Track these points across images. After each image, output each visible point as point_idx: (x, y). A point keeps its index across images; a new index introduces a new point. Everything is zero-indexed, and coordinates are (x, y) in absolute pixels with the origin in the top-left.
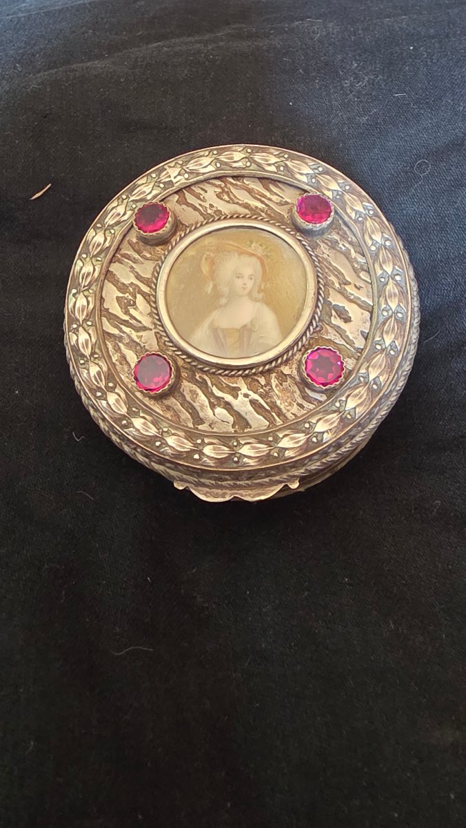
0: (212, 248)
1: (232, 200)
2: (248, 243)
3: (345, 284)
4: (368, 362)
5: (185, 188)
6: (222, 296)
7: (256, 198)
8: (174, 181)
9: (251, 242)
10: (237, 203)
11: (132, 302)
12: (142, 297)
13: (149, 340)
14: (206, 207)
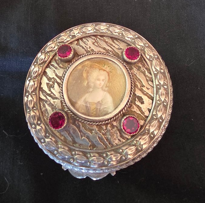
0: (88, 66)
1: (99, 46)
2: (103, 65)
3: (143, 87)
4: (150, 124)
5: (80, 39)
6: (91, 87)
7: (108, 45)
8: (76, 35)
9: (105, 65)
10: (101, 47)
11: (53, 86)
12: (57, 84)
13: (57, 103)
14: (88, 48)
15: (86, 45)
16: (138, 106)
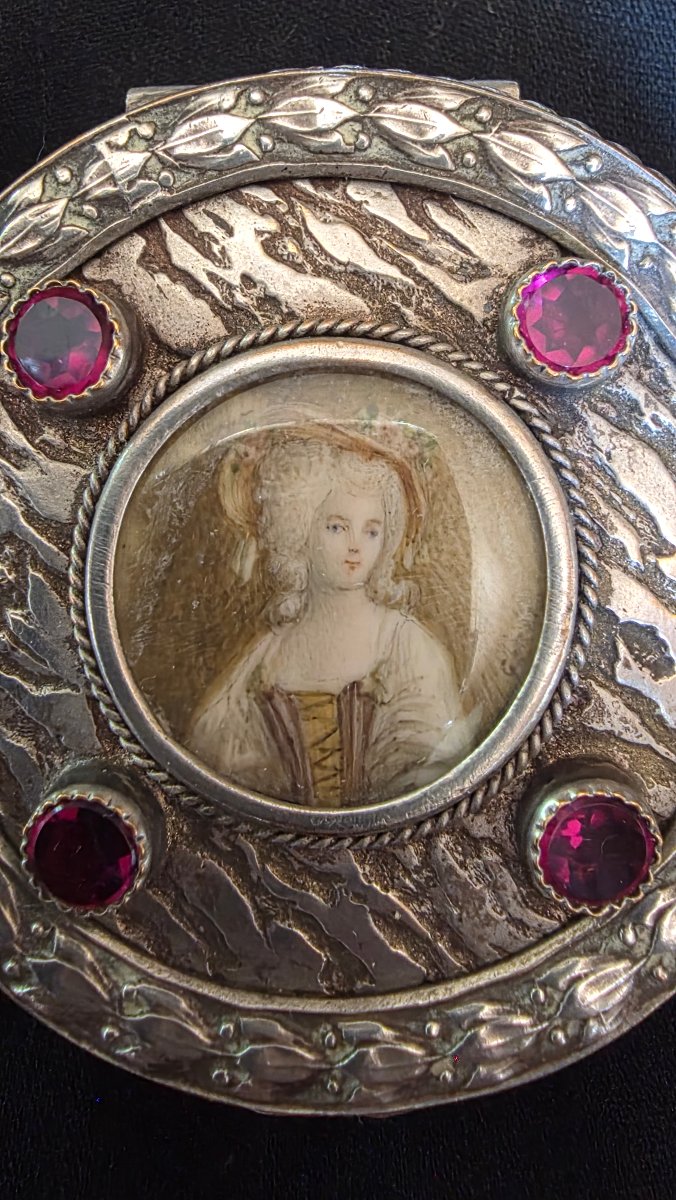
2: (363, 414)
5: (163, 215)
6: (287, 587)
7: (383, 253)
8: (128, 196)
9: (375, 412)
14: (230, 286)
15: (211, 267)
16: (636, 700)
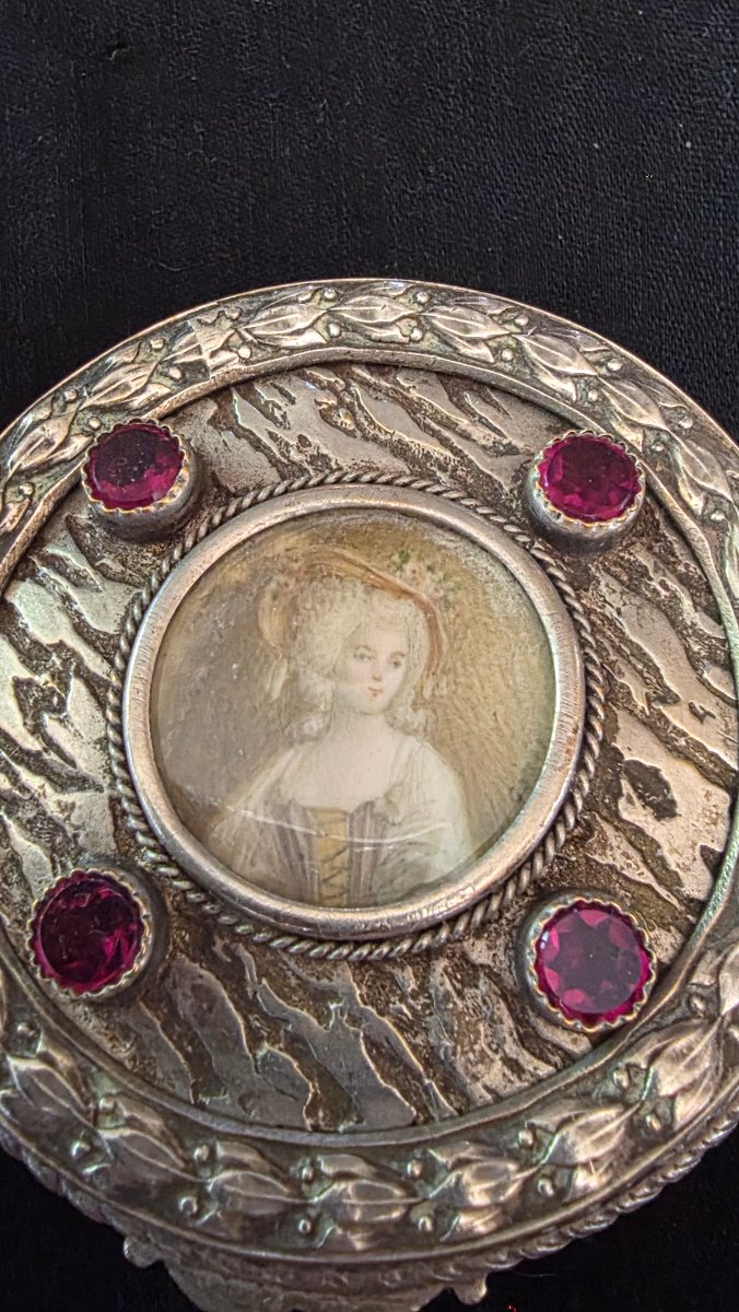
0: (295, 566)
1: (362, 429)
2: (396, 558)
3: (663, 700)
4: (719, 952)
5: (237, 385)
6: (313, 708)
7: (426, 428)
8: (210, 363)
9: (405, 558)
10: (375, 439)
11: (55, 700)
12: (83, 689)
13: (87, 810)
14: (287, 444)
15: (273, 429)
16: (636, 837)
